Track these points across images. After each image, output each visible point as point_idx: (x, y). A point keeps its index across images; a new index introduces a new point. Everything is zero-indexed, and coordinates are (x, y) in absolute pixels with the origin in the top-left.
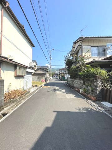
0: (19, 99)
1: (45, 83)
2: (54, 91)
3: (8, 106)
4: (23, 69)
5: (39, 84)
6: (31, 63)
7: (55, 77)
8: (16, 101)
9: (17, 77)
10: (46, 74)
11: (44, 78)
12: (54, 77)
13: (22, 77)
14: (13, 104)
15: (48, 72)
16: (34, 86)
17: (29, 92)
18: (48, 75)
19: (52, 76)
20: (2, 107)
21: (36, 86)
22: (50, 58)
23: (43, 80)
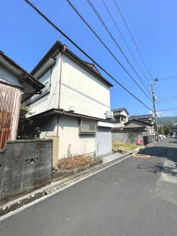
0: (79, 171)
1: (143, 147)
2: (155, 172)
3: (58, 180)
4: (93, 123)
5: (129, 148)
6: (107, 112)
7: (173, 136)
8: (72, 173)
9: (82, 135)
10: (145, 129)
11: (140, 138)
12: (172, 134)
13: (92, 135)
14: (67, 179)
15: (151, 125)
16: (116, 152)
17: (101, 162)
18: (151, 131)
19: (166, 133)
20: (49, 179)
21: (120, 152)
22: (154, 98)
23: (139, 141)
